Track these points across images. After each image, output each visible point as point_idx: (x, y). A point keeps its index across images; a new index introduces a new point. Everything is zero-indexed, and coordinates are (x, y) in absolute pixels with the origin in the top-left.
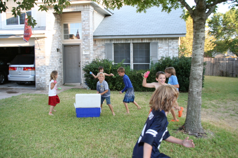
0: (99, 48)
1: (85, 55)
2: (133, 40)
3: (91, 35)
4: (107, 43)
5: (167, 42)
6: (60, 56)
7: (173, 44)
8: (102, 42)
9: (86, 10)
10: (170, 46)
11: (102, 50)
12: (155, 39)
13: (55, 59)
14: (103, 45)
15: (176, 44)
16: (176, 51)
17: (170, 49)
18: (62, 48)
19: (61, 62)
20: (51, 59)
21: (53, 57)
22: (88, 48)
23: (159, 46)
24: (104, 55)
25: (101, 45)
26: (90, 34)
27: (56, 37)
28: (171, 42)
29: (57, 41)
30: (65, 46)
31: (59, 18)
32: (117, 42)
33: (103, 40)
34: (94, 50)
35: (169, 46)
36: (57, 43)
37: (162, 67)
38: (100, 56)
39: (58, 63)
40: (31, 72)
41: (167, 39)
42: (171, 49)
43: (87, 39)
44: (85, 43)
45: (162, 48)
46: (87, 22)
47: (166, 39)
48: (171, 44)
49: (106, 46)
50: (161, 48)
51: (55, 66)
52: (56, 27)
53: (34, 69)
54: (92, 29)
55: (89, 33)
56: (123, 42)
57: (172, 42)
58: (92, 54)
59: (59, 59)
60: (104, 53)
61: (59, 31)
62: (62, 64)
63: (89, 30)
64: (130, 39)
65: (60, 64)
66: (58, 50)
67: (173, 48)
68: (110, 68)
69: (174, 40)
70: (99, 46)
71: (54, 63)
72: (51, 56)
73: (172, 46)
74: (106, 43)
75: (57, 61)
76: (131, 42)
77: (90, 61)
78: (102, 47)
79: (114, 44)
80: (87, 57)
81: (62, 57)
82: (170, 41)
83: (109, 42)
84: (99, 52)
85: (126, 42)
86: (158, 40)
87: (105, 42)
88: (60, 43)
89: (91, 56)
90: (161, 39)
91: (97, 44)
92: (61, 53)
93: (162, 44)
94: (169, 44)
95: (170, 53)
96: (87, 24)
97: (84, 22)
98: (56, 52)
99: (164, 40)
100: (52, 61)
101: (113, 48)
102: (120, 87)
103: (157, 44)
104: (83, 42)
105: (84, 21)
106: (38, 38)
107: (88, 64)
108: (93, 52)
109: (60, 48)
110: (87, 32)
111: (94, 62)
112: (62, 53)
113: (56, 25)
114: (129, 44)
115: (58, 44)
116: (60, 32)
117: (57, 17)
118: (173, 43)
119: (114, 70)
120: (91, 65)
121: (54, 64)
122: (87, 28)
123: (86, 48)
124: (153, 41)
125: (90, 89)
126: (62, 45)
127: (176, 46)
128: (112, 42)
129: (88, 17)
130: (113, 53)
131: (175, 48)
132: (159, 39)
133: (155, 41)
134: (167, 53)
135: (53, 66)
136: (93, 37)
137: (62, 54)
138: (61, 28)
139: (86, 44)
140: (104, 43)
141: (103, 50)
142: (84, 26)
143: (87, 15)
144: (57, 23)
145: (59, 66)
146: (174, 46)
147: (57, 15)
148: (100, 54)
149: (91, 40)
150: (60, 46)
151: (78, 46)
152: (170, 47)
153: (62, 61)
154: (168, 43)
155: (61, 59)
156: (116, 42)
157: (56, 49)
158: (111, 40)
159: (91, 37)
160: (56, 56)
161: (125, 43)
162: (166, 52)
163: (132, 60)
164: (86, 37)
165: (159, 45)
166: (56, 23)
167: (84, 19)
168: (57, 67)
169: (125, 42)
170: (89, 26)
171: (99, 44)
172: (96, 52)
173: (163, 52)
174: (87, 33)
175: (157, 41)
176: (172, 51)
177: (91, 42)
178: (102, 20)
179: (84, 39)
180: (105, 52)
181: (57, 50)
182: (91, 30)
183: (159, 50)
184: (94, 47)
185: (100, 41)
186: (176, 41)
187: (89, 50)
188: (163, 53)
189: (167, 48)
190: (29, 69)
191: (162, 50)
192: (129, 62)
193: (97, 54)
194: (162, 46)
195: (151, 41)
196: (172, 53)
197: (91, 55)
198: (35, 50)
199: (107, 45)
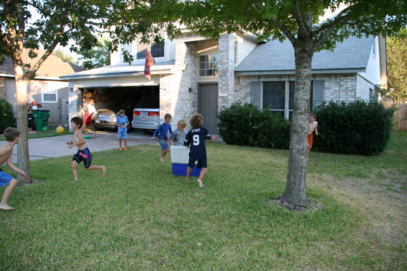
0: (243, 88)
1: (222, 97)
2: (289, 77)
3: (231, 70)
4: (254, 80)
5: (338, 80)
6: (193, 98)
7: (347, 83)
8: (247, 80)
9: (224, 37)
10: (342, 86)
11: (247, 91)
12: (320, 75)
13: (186, 102)
14: (248, 84)
16: (351, 94)
17: (342, 91)
18: (197, 87)
19: (194, 106)
20: (179, 102)
21: (182, 99)
22: (225, 88)
23: (326, 86)
24: (250, 98)
25: (246, 84)
26: (230, 68)
27: (189, 73)
28: (343, 80)
29: (190, 78)
30: (201, 85)
31: (193, 48)
32: (268, 80)
33: (248, 77)
34: (235, 91)
35: (341, 86)
36: (190, 80)
37: (322, 116)
38: (245, 98)
39: (191, 107)
40: (156, 117)
41: (338, 76)
42: (344, 90)
43: (225, 75)
44: (223, 81)
45: (330, 89)
46: (225, 53)
47: (336, 75)
48: (344, 83)
49: (252, 85)
50: (328, 88)
51: (186, 111)
52: (189, 60)
53: (158, 113)
54: (232, 62)
55: (227, 68)
56: (275, 80)
57: (345, 80)
58: (232, 96)
59: (191, 102)
60: (249, 95)
61: (193, 65)
62: (196, 108)
63: (227, 63)
64: (285, 76)
65: (193, 108)
66: (190, 90)
67: (347, 88)
68: (251, 115)
69: (348, 78)
70: (243, 85)
71: (183, 106)
72: (180, 97)
73: (345, 86)
74: (252, 82)
75: (188, 104)
76: (286, 80)
77: (228, 105)
78: (247, 87)
79: (264, 82)
80: (225, 100)
81: (196, 100)
82: (342, 78)
83: (256, 80)
84: (242, 93)
85: (280, 80)
86: (325, 77)
87: (252, 80)
88: (194, 81)
89: (231, 99)
90: (329, 76)
91: (240, 82)
92: (195, 94)
93: (330, 83)
94: (341, 83)
95: (341, 96)
96: (226, 55)
97: (222, 54)
98: (188, 93)
99: (333, 78)
100: (181, 104)
101: (262, 89)
102: (264, 142)
103: (323, 82)
104: (220, 80)
105: (222, 52)
106: (163, 76)
107: (223, 109)
108: (233, 93)
109: (194, 87)
110: (226, 66)
111: (233, 107)
112: (197, 94)
113: (189, 58)
114: (284, 82)
115: (190, 83)
116: (195, 66)
117: (190, 47)
119: (256, 118)
120: (226, 111)
121: (184, 108)
122: (225, 61)
123: (223, 88)
124: (317, 79)
125: (225, 143)
126: (197, 83)
127: (351, 86)
128: (261, 80)
129: (227, 46)
130: (262, 96)
131: (349, 89)
132: (325, 75)
133: (320, 79)
134: (338, 96)
135: (182, 111)
136: (233, 74)
137: (197, 96)
138: (196, 61)
139: (224, 83)
140: (249, 82)
141: (249, 91)
142: (222, 58)
143: (226, 44)
144: (191, 55)
145: (191, 111)
146: (348, 86)
147: (190, 45)
148: (244, 96)
149: (229, 78)
150: (194, 85)
151: (216, 84)
152: (343, 88)
153: (196, 104)
155: (194, 102)
156: (265, 80)
157: (188, 89)
158: (259, 77)
159: (230, 73)
160: (187, 98)
161: (279, 82)
162: (336, 95)
163: (287, 105)
164: (224, 72)
165: (326, 84)
166: (189, 56)
167: (222, 49)
168: (189, 113)
169: (278, 80)
170: (228, 59)
171: (243, 82)
172: (239, 93)
173: (332, 95)
174: (225, 68)
175: (323, 79)
176: (345, 94)
177: (229, 80)
178: (252, 49)
179: (221, 76)
180: (251, 94)
181: (188, 91)
182: (230, 63)
183: (326, 91)
184: (237, 86)
185: (245, 78)
186: (352, 79)
187: (227, 90)
189: (338, 88)
190: (154, 115)
191: (330, 91)
192: (283, 108)
193: (240, 95)
194: (330, 86)
195: (314, 79)
196: (344, 96)
197: (230, 97)
198: (160, 90)
199: (253, 83)
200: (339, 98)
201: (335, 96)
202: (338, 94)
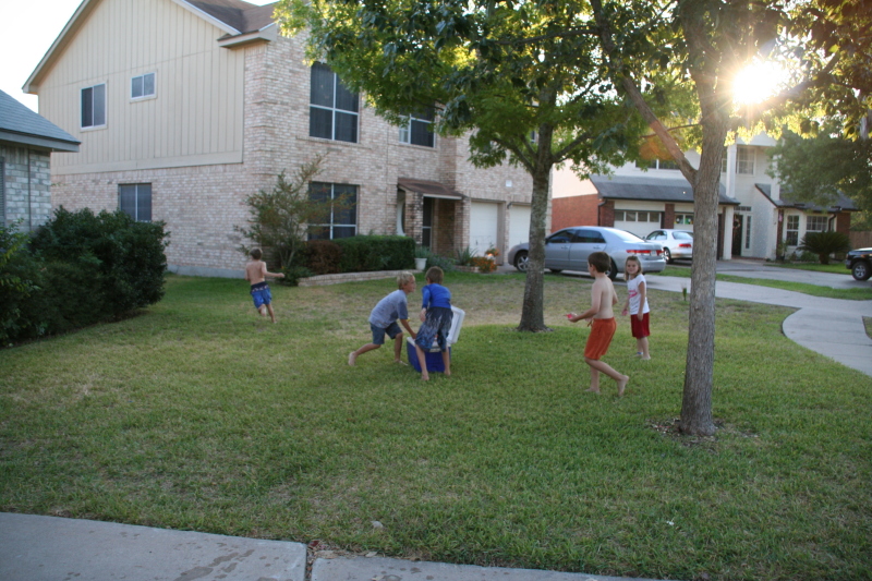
5: (26, 162)
7: (40, 170)
10: (34, 177)
15: (47, 171)
16: (47, 193)
17: (33, 186)
23: (7, 173)
28: (34, 163)
35: (30, 175)
41: (26, 152)
42: (36, 184)
45: (13, 181)
47: (21, 148)
48: (36, 170)
50: (11, 178)
57: (38, 164)
69: (42, 158)
73: (38, 175)
82: (33, 157)
86: (4, 151)
90: (11, 147)
93: (13, 167)
94: (33, 169)
95: (33, 198)
99: (17, 154)
103: (2, 162)
118: (40, 167)
127: (44, 176)
131: (43, 182)
134: (27, 199)
152: (34, 180)
154: (29, 166)
162: (24, 196)
165: (7, 166)
173: (17, 195)
175: (0, 153)
176: (37, 193)
183: (7, 185)
186: (46, 163)
188: (16, 198)
189: (25, 180)
191: (14, 185)
194: (14, 173)
196: (37, 199)
200: (30, 202)
201: (22, 198)
202: (27, 193)
